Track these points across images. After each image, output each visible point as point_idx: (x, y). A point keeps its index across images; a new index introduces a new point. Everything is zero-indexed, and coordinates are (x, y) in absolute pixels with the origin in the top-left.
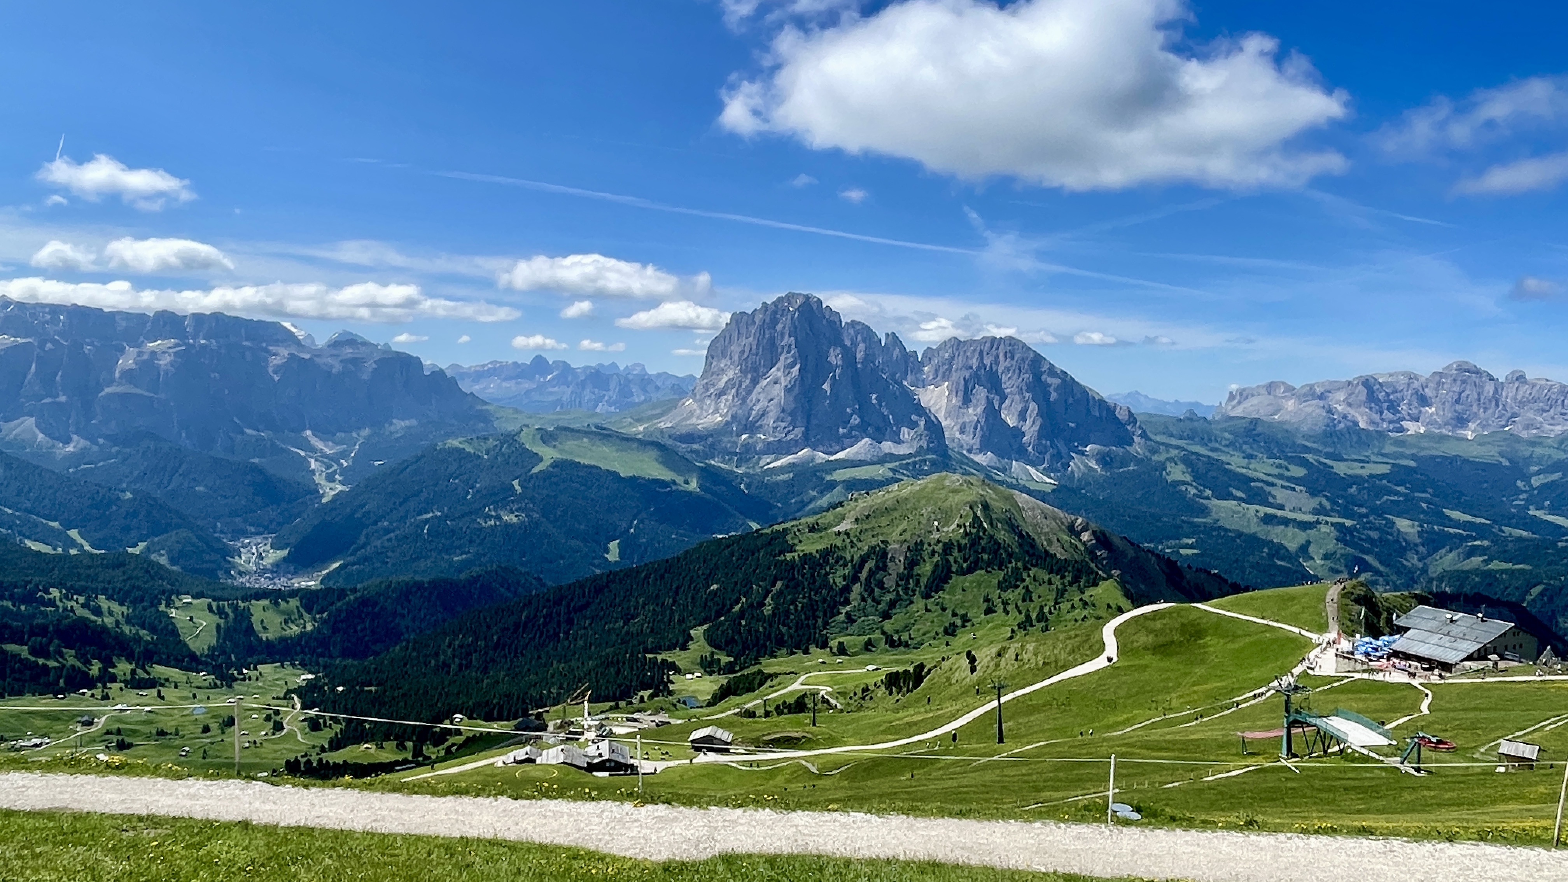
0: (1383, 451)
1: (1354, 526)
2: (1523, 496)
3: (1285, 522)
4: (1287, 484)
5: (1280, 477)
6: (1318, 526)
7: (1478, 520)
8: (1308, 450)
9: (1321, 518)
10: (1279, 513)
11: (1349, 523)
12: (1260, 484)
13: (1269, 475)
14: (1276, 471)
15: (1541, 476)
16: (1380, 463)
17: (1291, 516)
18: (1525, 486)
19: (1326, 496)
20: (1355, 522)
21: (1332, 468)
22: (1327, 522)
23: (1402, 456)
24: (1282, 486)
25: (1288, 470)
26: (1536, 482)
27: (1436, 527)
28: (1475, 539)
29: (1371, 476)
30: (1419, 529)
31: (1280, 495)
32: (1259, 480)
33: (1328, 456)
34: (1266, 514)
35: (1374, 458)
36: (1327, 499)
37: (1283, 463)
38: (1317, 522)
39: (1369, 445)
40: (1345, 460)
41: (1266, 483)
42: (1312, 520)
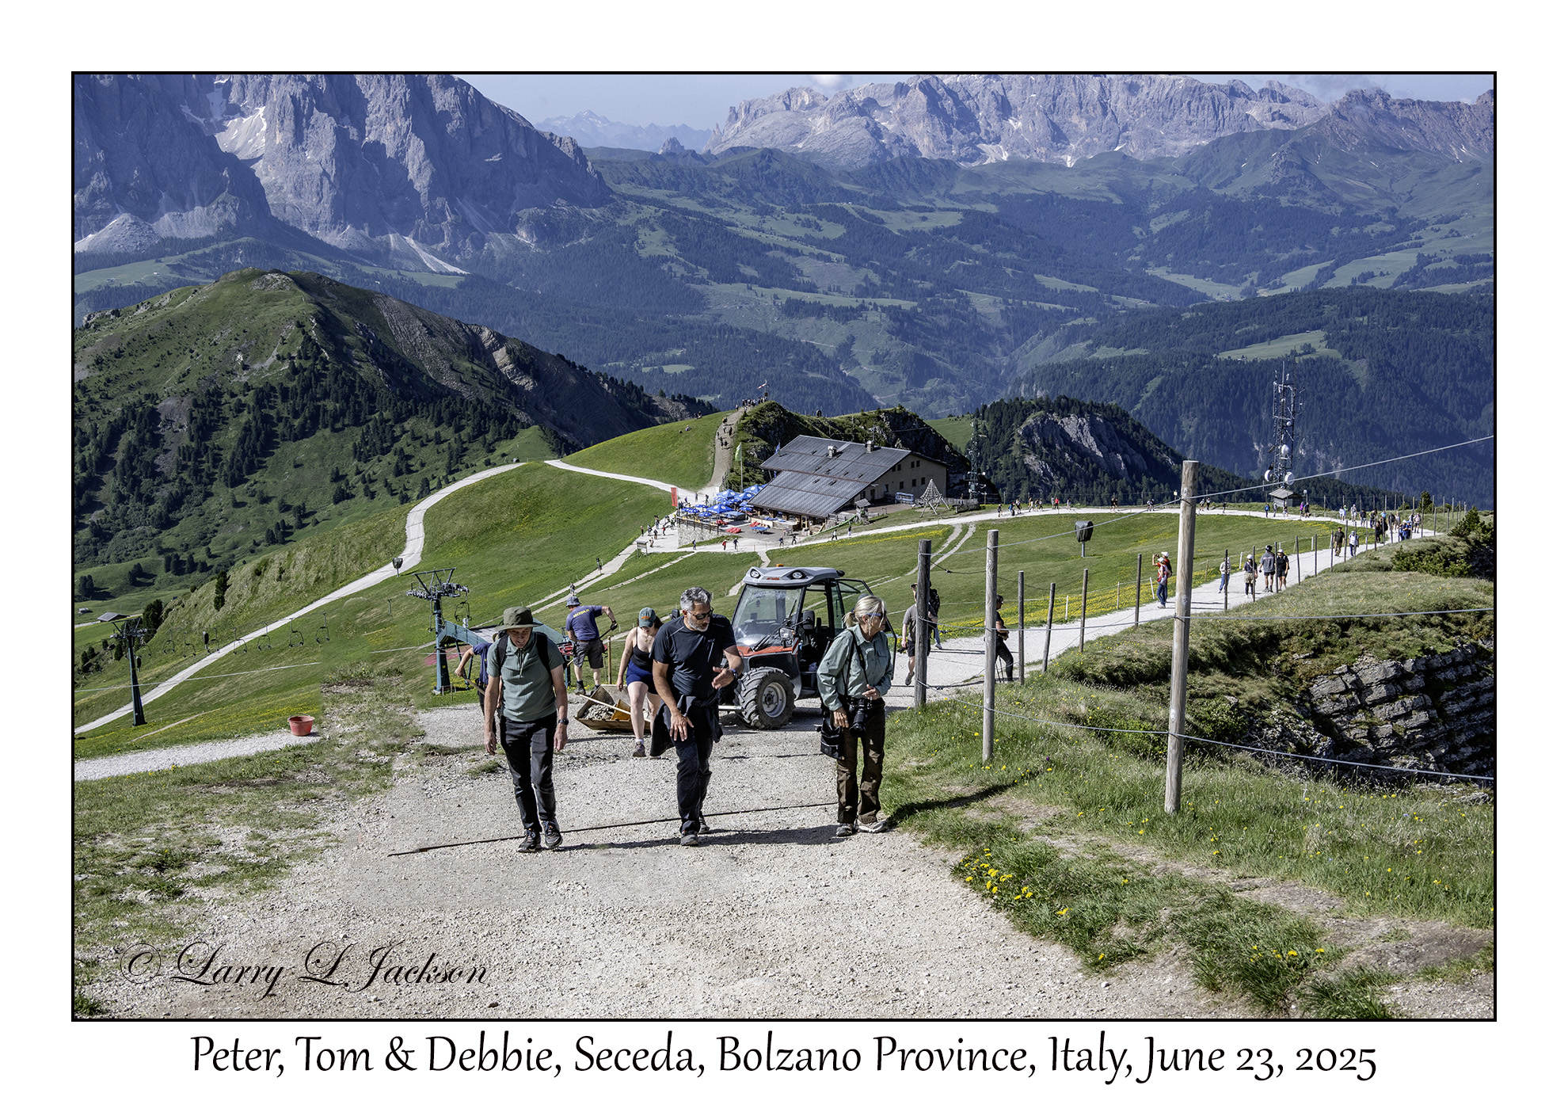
0: (952, 192)
1: (914, 309)
2: (1141, 248)
3: (819, 310)
4: (817, 251)
5: (808, 240)
6: (864, 313)
7: (1081, 288)
8: (847, 196)
9: (868, 300)
10: (809, 297)
11: (907, 305)
12: (778, 254)
13: (792, 238)
14: (801, 232)
15: (1162, 217)
16: (949, 210)
17: (824, 300)
18: (1141, 233)
19: (872, 266)
20: (915, 304)
21: (882, 222)
22: (876, 307)
23: (976, 197)
24: (811, 255)
25: (818, 228)
26: (1156, 227)
27: (1025, 303)
28: (1077, 315)
29: (937, 231)
30: (1003, 308)
31: (808, 268)
32: (776, 247)
33: (877, 203)
34: (789, 300)
35: (940, 204)
36: (876, 270)
37: (811, 217)
38: (863, 308)
39: (933, 184)
40: (900, 209)
41: (789, 251)
42: (855, 305)
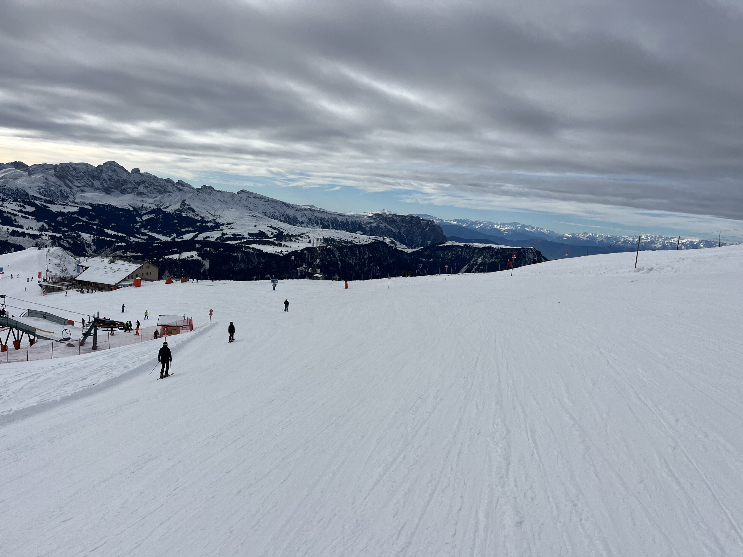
0: (75, 201)
1: (60, 237)
2: (140, 224)
3: (23, 234)
5: (21, 211)
6: (42, 237)
7: (120, 234)
8: (35, 198)
9: (43, 233)
10: (20, 230)
11: (58, 235)
12: (9, 215)
13: (14, 210)
14: (19, 208)
15: (147, 215)
16: (73, 206)
17: (27, 231)
18: (140, 220)
19: (45, 222)
20: (61, 235)
21: (49, 208)
22: (46, 235)
23: (84, 203)
24: (22, 216)
25: (25, 208)
26: (145, 218)
27: (101, 237)
28: (119, 243)
29: (69, 212)
30: (93, 238)
31: (21, 221)
32: (8, 212)
33: (46, 201)
34: (13, 230)
35: (70, 204)
37: (22, 204)
38: (41, 235)
39: (67, 197)
40: (55, 204)
41: (13, 214)
42: (38, 234)
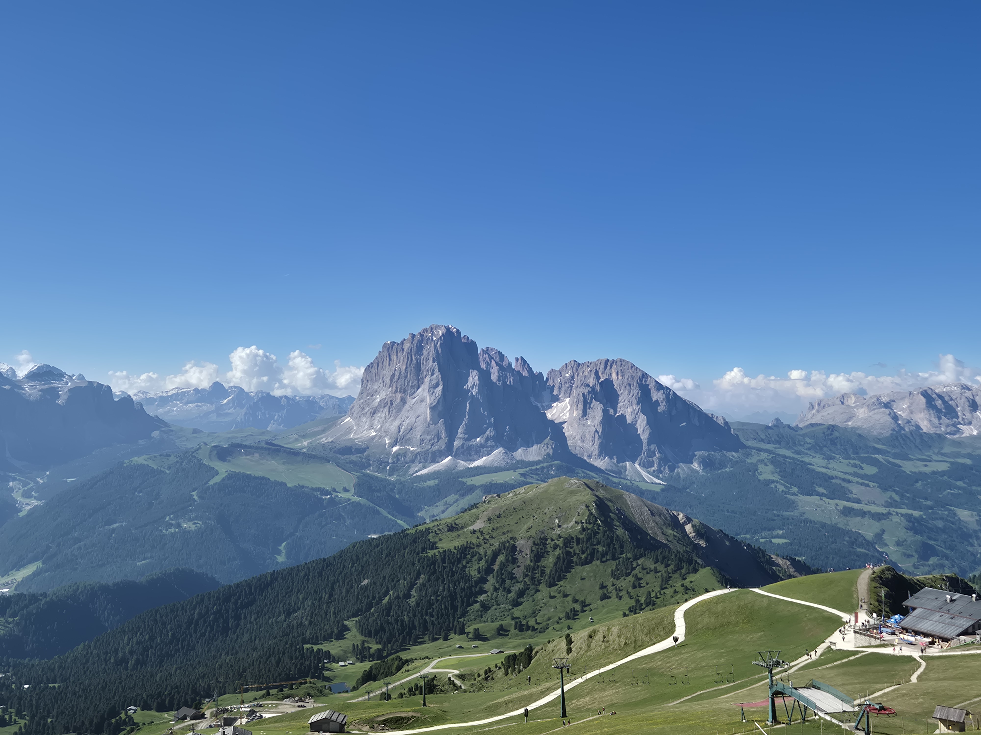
0: (942, 451)
1: (921, 516)
3: (863, 514)
4: (861, 481)
5: (856, 475)
6: (890, 517)
8: (879, 451)
9: (892, 509)
10: (856, 506)
11: (916, 514)
12: (838, 481)
13: (845, 473)
14: (851, 470)
16: (941, 461)
17: (866, 508)
19: (894, 491)
20: (922, 513)
21: (900, 466)
22: (897, 514)
23: (958, 455)
24: (857, 483)
25: (861, 468)
29: (934, 473)
30: (977, 518)
31: (856, 490)
32: (836, 477)
33: (896, 456)
34: (845, 507)
35: (935, 457)
36: (897, 493)
37: (858, 462)
38: (889, 514)
39: (930, 447)
40: (911, 460)
41: (844, 480)
42: (884, 512)
